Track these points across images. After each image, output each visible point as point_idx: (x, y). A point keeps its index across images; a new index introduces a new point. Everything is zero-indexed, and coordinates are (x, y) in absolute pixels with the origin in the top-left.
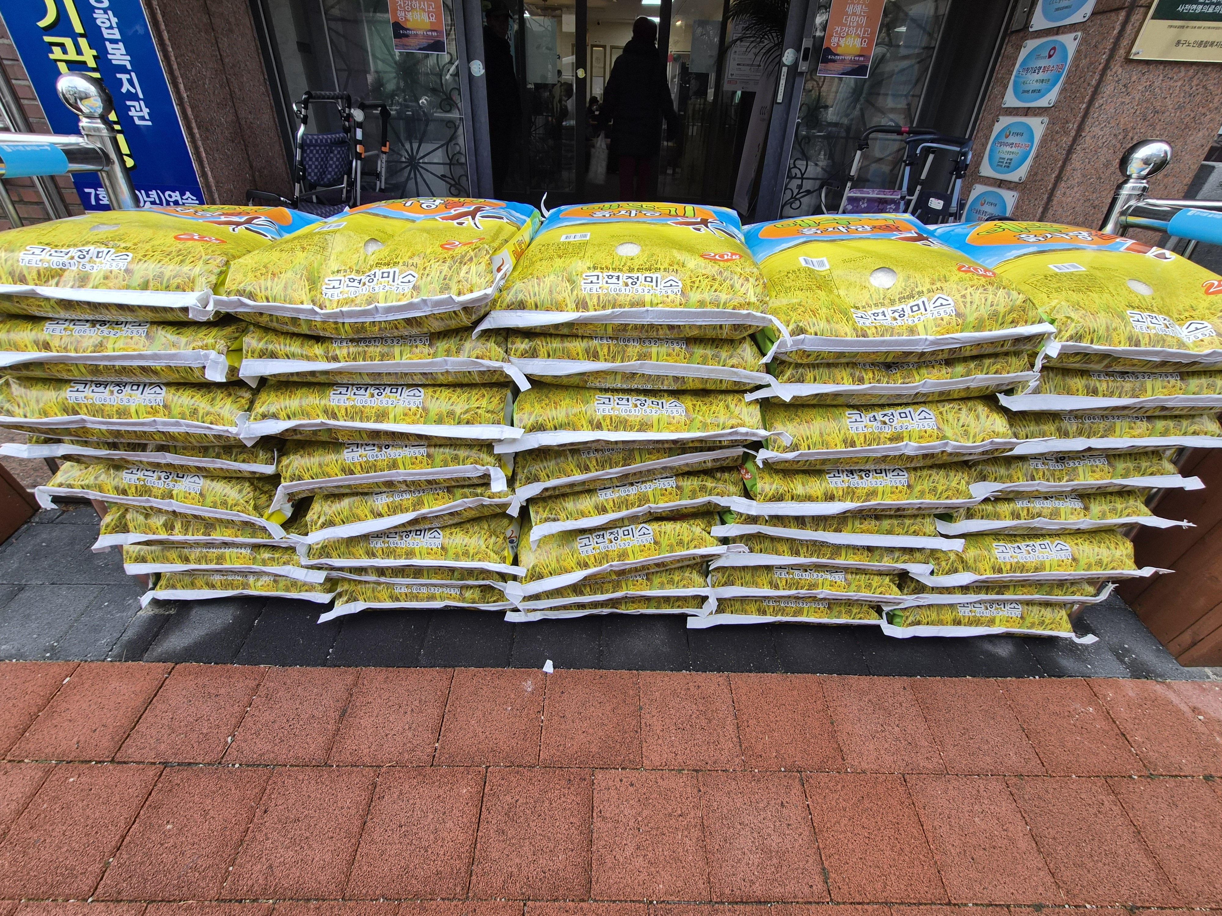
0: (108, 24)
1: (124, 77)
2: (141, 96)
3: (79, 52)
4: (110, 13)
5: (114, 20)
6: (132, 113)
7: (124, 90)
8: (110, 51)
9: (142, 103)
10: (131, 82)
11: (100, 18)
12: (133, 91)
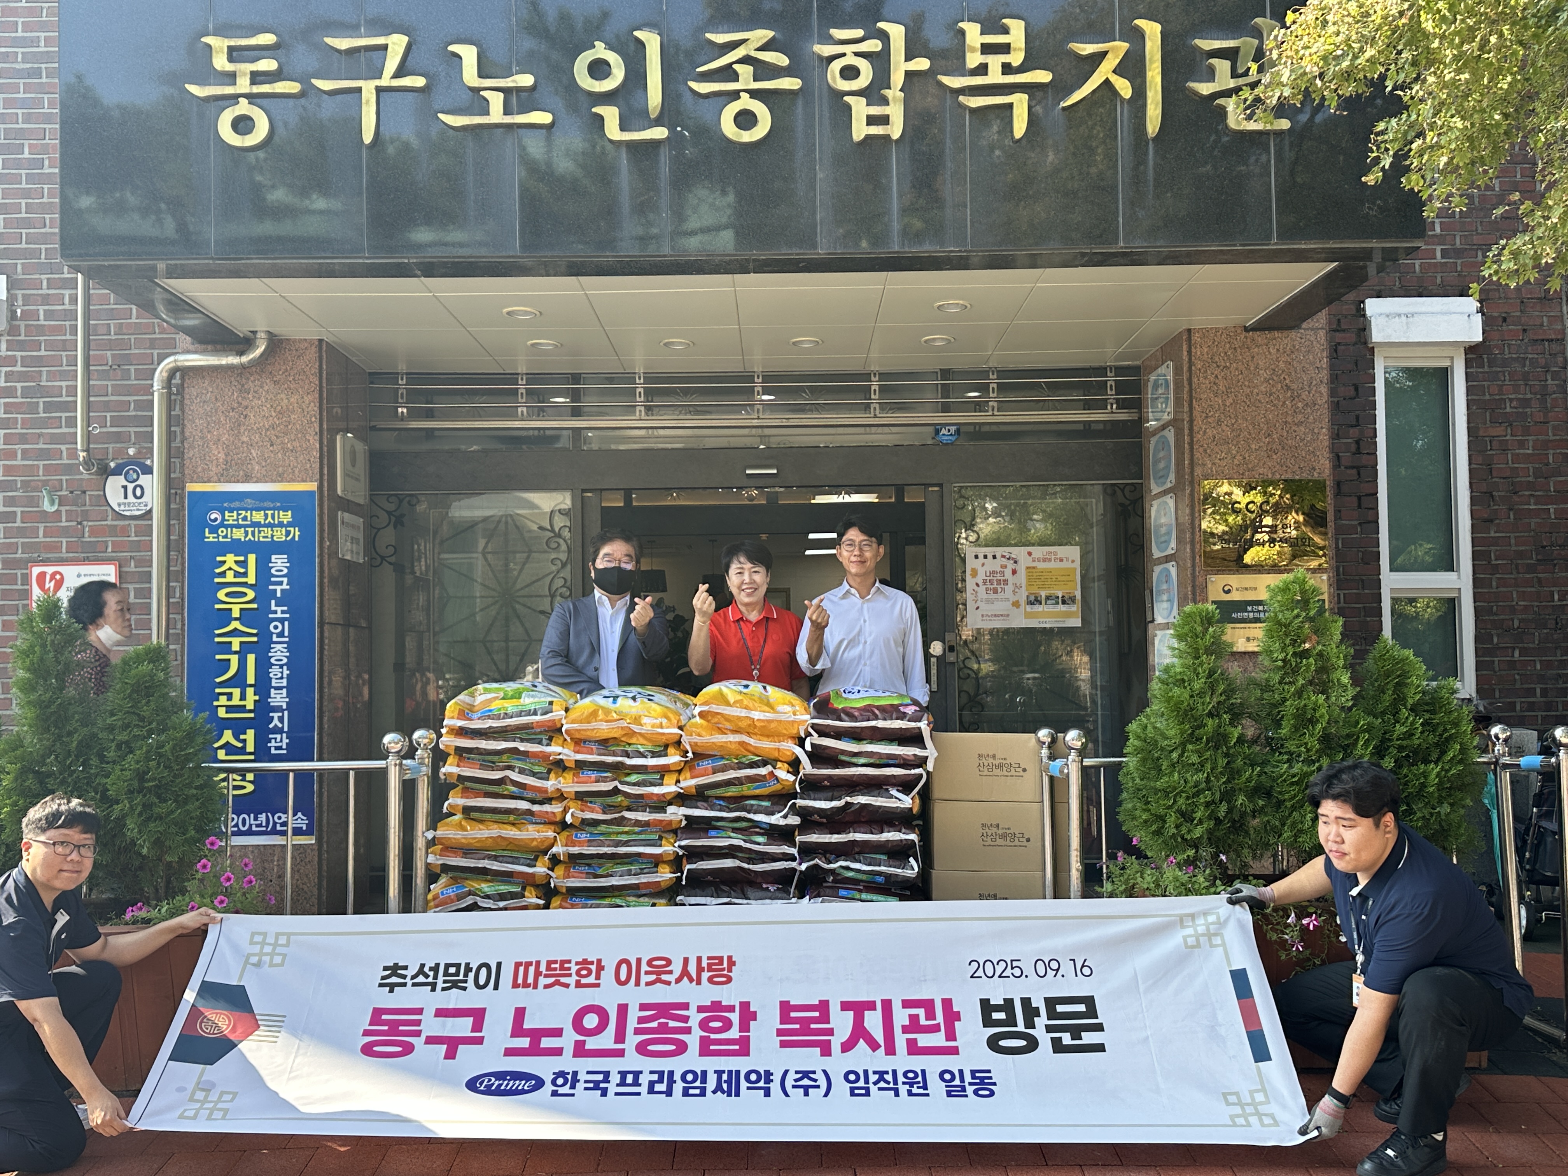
0: (280, 675)
1: (276, 715)
2: (286, 729)
3: (243, 697)
4: (285, 668)
5: (286, 672)
6: (273, 744)
7: (271, 726)
8: (272, 695)
9: (284, 735)
10: (281, 719)
11: (274, 672)
12: (280, 725)
